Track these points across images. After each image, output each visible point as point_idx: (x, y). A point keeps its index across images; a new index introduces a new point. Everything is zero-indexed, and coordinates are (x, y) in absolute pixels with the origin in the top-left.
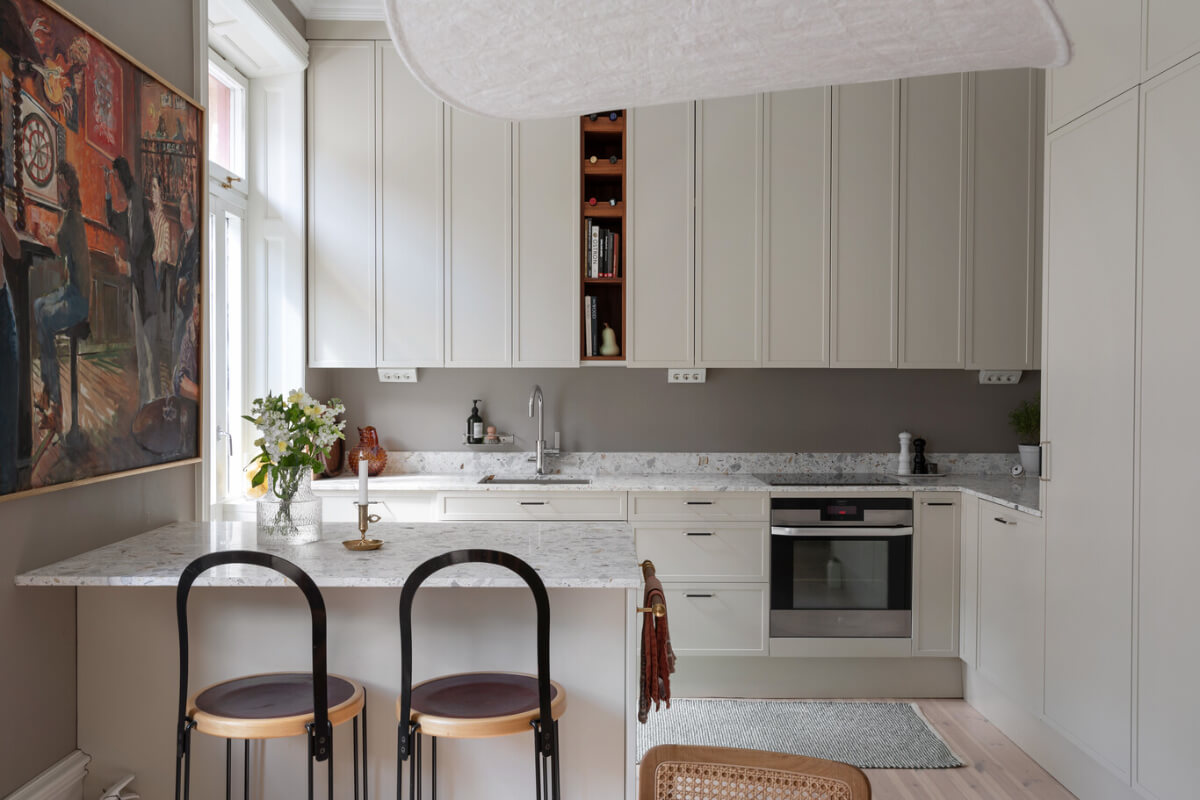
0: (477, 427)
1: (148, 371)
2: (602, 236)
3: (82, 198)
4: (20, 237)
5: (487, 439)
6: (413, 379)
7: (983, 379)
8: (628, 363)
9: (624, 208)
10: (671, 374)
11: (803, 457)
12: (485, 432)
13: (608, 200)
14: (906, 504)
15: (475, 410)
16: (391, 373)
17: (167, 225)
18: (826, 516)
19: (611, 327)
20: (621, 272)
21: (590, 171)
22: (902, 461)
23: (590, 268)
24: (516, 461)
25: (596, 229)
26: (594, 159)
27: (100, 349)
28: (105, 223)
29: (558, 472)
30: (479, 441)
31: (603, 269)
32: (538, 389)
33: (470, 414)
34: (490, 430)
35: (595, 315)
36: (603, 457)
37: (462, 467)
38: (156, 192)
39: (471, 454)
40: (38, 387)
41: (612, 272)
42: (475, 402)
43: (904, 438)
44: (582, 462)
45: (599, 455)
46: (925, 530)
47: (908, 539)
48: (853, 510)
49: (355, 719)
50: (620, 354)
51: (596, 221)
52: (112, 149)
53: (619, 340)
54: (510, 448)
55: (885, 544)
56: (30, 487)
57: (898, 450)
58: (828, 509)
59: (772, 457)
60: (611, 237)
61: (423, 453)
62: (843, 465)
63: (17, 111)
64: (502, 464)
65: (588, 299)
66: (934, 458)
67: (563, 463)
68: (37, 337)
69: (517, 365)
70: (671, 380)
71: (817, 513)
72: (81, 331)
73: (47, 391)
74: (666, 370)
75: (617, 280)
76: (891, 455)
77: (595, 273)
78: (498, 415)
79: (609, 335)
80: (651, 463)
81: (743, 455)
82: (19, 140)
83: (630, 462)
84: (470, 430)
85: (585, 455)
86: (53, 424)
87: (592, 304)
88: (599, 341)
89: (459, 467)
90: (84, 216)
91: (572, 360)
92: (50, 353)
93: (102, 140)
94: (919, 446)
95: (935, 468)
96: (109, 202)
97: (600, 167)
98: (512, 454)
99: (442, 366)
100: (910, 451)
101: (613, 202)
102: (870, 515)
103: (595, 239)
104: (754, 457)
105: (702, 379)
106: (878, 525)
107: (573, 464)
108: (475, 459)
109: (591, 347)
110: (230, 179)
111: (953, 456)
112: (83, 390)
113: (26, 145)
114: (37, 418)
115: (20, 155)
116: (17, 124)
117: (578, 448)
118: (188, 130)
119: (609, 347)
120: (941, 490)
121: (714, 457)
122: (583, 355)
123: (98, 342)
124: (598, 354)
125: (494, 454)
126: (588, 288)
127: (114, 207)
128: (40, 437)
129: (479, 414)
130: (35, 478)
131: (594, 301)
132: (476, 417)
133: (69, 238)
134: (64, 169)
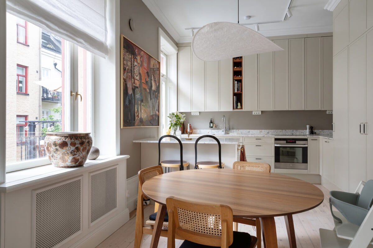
0: (211, 124)
1: (151, 109)
2: (238, 83)
3: (142, 79)
4: (134, 85)
5: (214, 127)
6: (198, 114)
7: (327, 113)
8: (243, 110)
9: (242, 77)
10: (253, 112)
11: (284, 131)
12: (213, 125)
13: (239, 76)
14: (306, 140)
15: (211, 121)
16: (194, 113)
17: (154, 83)
18: (287, 142)
19: (240, 102)
20: (242, 91)
21: (235, 70)
22: (308, 131)
23: (235, 90)
24: (220, 131)
25: (236, 82)
26: (236, 67)
27: (144, 104)
28: (145, 82)
29: (229, 134)
30: (212, 127)
31: (238, 90)
32: (224, 116)
33: (210, 121)
34: (214, 125)
35: (236, 100)
36: (238, 131)
38: (153, 77)
39: (210, 130)
40: (136, 110)
41: (240, 91)
42: (211, 119)
43: (308, 126)
45: (237, 130)
46: (311, 146)
47: (307, 148)
48: (294, 141)
49: (187, 166)
50: (242, 108)
51: (236, 80)
52: (146, 70)
53: (241, 105)
54: (219, 129)
55: (301, 149)
57: (306, 129)
58: (288, 141)
59: (276, 131)
60: (239, 83)
61: (201, 130)
62: (293, 133)
63: (134, 64)
65: (234, 97)
66: (315, 131)
67: (230, 132)
68: (136, 101)
69: (220, 111)
70: (253, 114)
71: (285, 142)
72: (142, 101)
73: (137, 110)
74: (252, 112)
75: (241, 93)
76: (305, 130)
77: (236, 91)
78: (216, 122)
79: (239, 104)
80: (249, 132)
81: (270, 130)
82: (134, 69)
83: (244, 132)
84: (210, 125)
85: (235, 130)
86: (138, 116)
88: (237, 106)
90: (142, 81)
91: (231, 109)
92: (138, 104)
93: (145, 69)
94: (312, 129)
95: (315, 133)
96: (146, 79)
97: (237, 69)
99: (204, 111)
100: (309, 129)
101: (240, 76)
102: (297, 142)
103: (236, 84)
104: (272, 131)
105: (260, 114)
106: (299, 144)
107: (232, 132)
109: (235, 107)
110: (163, 75)
111: (320, 131)
112: (142, 111)
113: (135, 70)
114: (136, 115)
115: (134, 72)
116: (134, 67)
117: (233, 129)
118: (158, 66)
119: (239, 107)
120: (314, 137)
121: (263, 131)
122: (234, 109)
123: (144, 103)
124: (237, 108)
125: (215, 130)
126: (235, 94)
127: (147, 80)
128: (136, 118)
130: (136, 125)
131: (236, 97)
132: (211, 122)
133: (140, 85)
134: (140, 74)
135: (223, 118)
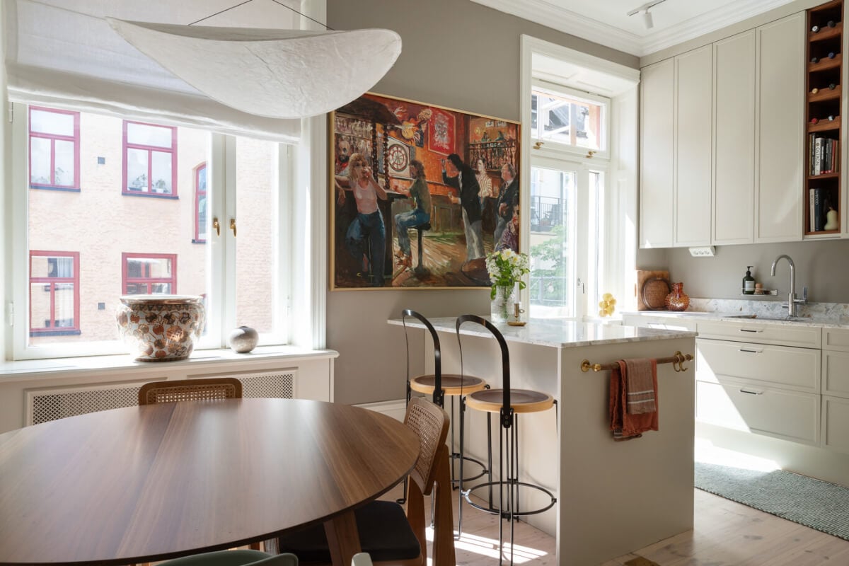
0: (749, 284)
1: (475, 245)
2: (824, 144)
3: (426, 174)
4: (387, 191)
5: (756, 293)
6: (711, 254)
8: (842, 235)
9: (840, 121)
12: (754, 287)
13: (827, 117)
15: (749, 273)
16: (697, 250)
17: (490, 180)
20: (838, 168)
21: (813, 100)
23: (813, 169)
24: (777, 307)
25: (819, 140)
26: (815, 91)
27: (438, 234)
28: (442, 183)
29: (809, 317)
30: (751, 293)
31: (824, 167)
32: (785, 257)
33: (745, 275)
34: (757, 285)
35: (817, 202)
36: (846, 307)
37: (741, 309)
38: (481, 166)
39: (747, 301)
40: (396, 248)
41: (831, 169)
42: (749, 267)
44: (828, 310)
45: (842, 305)
50: (837, 230)
51: (818, 134)
52: (446, 151)
53: (838, 218)
54: (774, 299)
56: (392, 286)
60: (830, 143)
61: (717, 300)
63: (386, 144)
64: (768, 309)
65: (812, 191)
68: (396, 229)
69: (758, 241)
73: (403, 250)
75: (834, 175)
77: (817, 169)
78: (766, 277)
82: (386, 155)
84: (744, 285)
85: (831, 305)
86: (408, 263)
87: (815, 194)
89: (739, 309)
90: (427, 181)
91: (797, 236)
92: (404, 234)
93: (441, 149)
96: (445, 174)
97: (826, 94)
98: (775, 302)
101: (830, 118)
103: (818, 147)
108: (749, 305)
109: (815, 224)
110: (590, 153)
112: (426, 251)
113: (390, 157)
114: (395, 260)
115: (387, 161)
116: (386, 149)
117: (824, 301)
118: (508, 135)
119: (830, 224)
122: (807, 230)
123: (436, 232)
124: (821, 228)
125: (763, 302)
126: (810, 183)
127: (447, 175)
128: (397, 268)
129: (751, 275)
130: (394, 283)
131: (817, 192)
132: (749, 277)
133: (418, 190)
134: (414, 163)
135: (774, 264)
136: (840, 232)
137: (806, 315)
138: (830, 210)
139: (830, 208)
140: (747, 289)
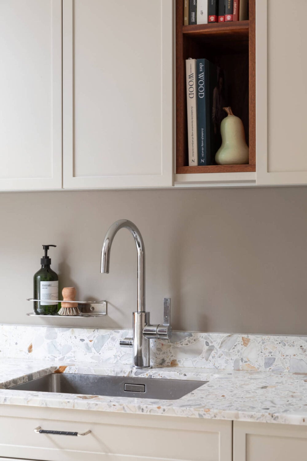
15: (46, 261)
23: (193, 7)
24: (108, 343)
29: (173, 364)
30: (52, 310)
31: (216, 7)
33: (38, 267)
34: (66, 292)
35: (202, 92)
36: (246, 341)
37: (30, 349)
39: (43, 330)
41: (231, 13)
42: (46, 248)
44: (211, 349)
45: (238, 337)
50: (246, 161)
53: (247, 136)
64: (88, 348)
65: (191, 63)
67: (185, 351)
75: (238, 27)
77: (202, 16)
78: (82, 270)
79: (230, 127)
83: (290, 351)
84: (37, 292)
85: (216, 338)
87: (198, 72)
89: (26, 349)
98: (102, 332)
107: (198, 352)
108: (48, 337)
117: (205, 327)
119: (230, 150)
122: (181, 165)
124: (210, 161)
125: (77, 331)
126: (189, 43)
129: (53, 267)
131: (201, 66)
135: (105, 244)
136: (253, 168)
137: (168, 360)
138: (226, 115)
139: (227, 109)
140: (44, 301)
